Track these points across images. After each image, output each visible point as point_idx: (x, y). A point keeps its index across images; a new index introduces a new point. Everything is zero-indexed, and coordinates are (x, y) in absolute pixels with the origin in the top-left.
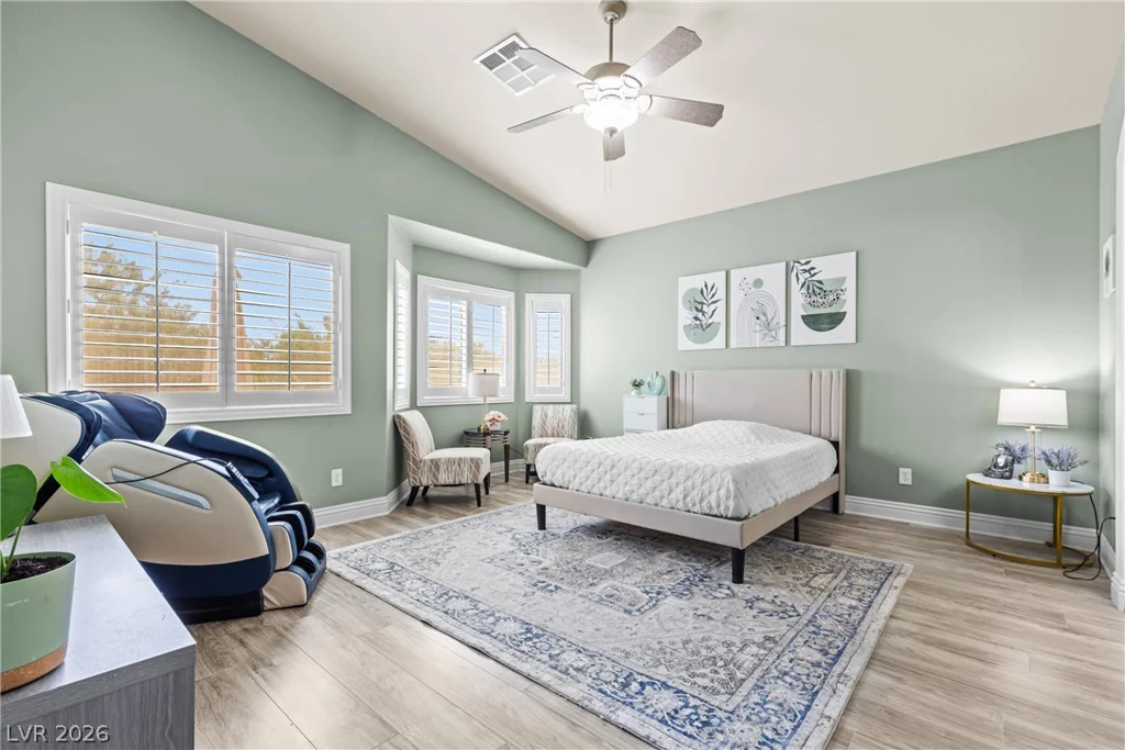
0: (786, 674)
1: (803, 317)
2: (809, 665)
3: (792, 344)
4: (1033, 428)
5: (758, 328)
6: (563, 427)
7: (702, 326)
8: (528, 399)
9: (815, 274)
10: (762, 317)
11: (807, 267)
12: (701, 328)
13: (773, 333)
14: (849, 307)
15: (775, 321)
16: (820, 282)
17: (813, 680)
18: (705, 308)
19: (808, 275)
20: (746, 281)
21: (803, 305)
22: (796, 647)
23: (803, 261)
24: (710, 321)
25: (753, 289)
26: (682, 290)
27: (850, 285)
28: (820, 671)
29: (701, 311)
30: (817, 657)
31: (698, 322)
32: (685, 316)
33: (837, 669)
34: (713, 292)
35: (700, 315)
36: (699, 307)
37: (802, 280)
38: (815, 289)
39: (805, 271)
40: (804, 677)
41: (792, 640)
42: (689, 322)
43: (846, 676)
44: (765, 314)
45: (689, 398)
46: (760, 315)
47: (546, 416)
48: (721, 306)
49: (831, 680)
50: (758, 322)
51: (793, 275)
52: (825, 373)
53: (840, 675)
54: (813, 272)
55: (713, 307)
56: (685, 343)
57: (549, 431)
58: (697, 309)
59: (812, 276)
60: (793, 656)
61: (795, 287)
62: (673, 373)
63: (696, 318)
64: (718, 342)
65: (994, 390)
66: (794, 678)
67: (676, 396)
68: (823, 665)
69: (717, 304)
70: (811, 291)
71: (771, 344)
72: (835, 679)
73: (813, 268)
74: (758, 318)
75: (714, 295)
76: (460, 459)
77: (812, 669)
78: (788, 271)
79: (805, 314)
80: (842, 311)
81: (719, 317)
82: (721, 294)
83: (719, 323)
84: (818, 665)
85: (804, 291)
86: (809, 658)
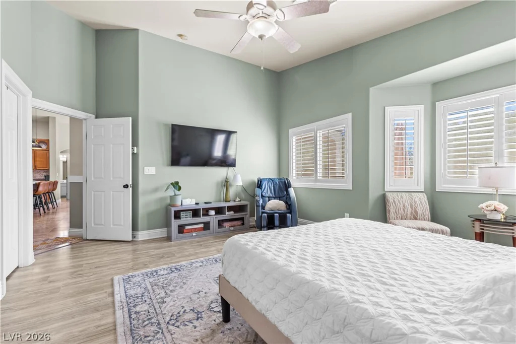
0: (142, 296)
2: (137, 304)
17: (132, 300)
22: (150, 307)
28: (132, 305)
30: (138, 309)
33: (126, 309)
40: (135, 299)
41: (155, 309)
43: (121, 309)
49: (125, 304)
53: (123, 308)
60: (147, 302)
66: (138, 297)
68: (133, 308)
72: (124, 305)
77: (135, 303)
84: (135, 306)
86: (141, 306)
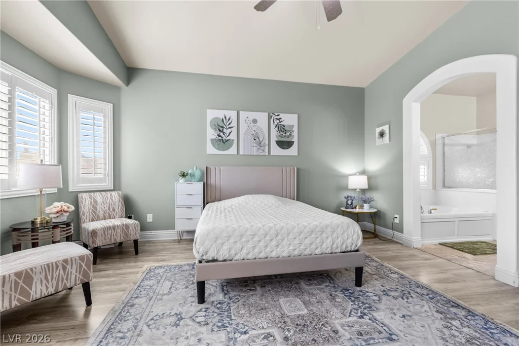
1: (276, 141)
3: (271, 154)
4: (358, 190)
5: (255, 145)
6: (114, 210)
7: (223, 141)
8: (71, 189)
9: (282, 121)
10: (257, 139)
11: (278, 117)
12: (222, 142)
13: (262, 148)
14: (295, 139)
15: (263, 142)
16: (284, 126)
18: (225, 130)
19: (278, 121)
20: (248, 119)
21: (276, 136)
23: (276, 114)
24: (228, 138)
25: (252, 124)
26: (209, 118)
27: (295, 129)
29: (222, 131)
31: (220, 138)
32: (211, 134)
34: (230, 121)
35: (221, 134)
36: (221, 129)
37: (276, 123)
38: (281, 128)
39: (277, 119)
42: (214, 137)
44: (258, 138)
45: (218, 183)
46: (256, 138)
47: (96, 202)
48: (234, 130)
50: (254, 141)
51: (272, 120)
52: (288, 169)
54: (281, 120)
55: (229, 130)
56: (211, 150)
57: (101, 214)
58: (219, 130)
59: (280, 122)
61: (273, 126)
62: (207, 168)
63: (219, 136)
64: (232, 151)
65: (346, 177)
67: (209, 182)
68: (471, 313)
69: (232, 129)
70: (280, 129)
71: (261, 154)
73: (281, 119)
74: (255, 140)
75: (230, 124)
76: (66, 261)
78: (270, 117)
79: (277, 140)
80: (293, 140)
81: (233, 137)
82: (234, 124)
83: (233, 140)
85: (276, 129)
